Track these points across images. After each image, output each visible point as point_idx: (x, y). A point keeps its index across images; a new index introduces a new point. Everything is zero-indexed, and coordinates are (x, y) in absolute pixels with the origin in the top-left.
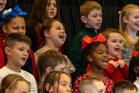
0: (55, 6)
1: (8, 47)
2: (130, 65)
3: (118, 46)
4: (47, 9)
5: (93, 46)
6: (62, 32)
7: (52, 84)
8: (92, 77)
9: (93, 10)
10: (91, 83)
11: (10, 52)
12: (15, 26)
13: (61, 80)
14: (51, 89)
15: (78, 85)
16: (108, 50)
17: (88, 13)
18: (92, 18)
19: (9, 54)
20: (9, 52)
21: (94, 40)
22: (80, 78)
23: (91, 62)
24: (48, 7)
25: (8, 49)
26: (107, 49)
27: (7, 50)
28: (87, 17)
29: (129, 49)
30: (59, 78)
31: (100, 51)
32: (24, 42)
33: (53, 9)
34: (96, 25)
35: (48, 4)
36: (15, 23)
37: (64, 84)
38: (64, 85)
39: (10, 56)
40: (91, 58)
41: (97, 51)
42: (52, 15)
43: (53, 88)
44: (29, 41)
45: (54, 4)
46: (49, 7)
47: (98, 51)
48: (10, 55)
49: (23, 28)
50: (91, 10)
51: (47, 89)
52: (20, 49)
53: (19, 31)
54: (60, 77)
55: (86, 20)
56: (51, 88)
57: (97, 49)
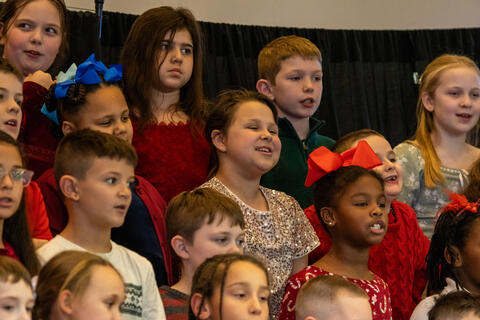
0: (187, 51)
1: (69, 174)
2: (434, 237)
3: (390, 169)
4: (160, 61)
5: (339, 181)
6: (263, 137)
7: (208, 294)
8: (331, 274)
9: (291, 59)
10: (332, 296)
11: (77, 189)
12: (102, 115)
13: (230, 281)
14: (205, 310)
15: (291, 306)
16: (383, 196)
17: (277, 69)
18: (288, 84)
19: (73, 196)
20: (74, 190)
21: (343, 159)
22: (296, 284)
23: (330, 226)
24: (163, 53)
25: (71, 180)
26: (381, 192)
27: (67, 184)
28: (273, 83)
29: (435, 193)
30: (225, 275)
31: (361, 199)
32: (117, 156)
33: (181, 62)
34: (299, 105)
35: (165, 43)
36: (101, 108)
37: (241, 292)
38: (242, 296)
39: (78, 201)
40: (331, 215)
41: (352, 197)
42: (176, 77)
43: (211, 305)
44: (131, 152)
45: (183, 45)
46: (167, 54)
47: (356, 195)
48: (77, 198)
49: (125, 119)
50: (284, 58)
51: (196, 311)
52: (106, 180)
53: (117, 129)
54: (229, 272)
55: (271, 89)
56: (207, 306)
57: (354, 190)
